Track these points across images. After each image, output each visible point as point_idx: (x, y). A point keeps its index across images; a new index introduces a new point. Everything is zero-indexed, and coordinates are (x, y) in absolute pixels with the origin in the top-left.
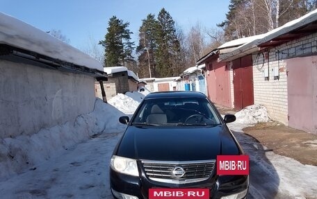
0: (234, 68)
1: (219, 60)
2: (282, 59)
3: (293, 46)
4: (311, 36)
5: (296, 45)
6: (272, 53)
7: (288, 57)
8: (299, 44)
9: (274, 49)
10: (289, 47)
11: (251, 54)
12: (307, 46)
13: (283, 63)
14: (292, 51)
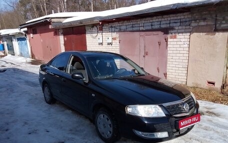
0: (64, 34)
1: (50, 27)
2: (114, 32)
3: (124, 24)
4: (139, 20)
5: (127, 24)
6: (106, 27)
7: (120, 31)
8: (129, 23)
9: (107, 25)
10: (120, 25)
11: (85, 25)
12: (136, 25)
13: (115, 35)
14: (123, 28)
